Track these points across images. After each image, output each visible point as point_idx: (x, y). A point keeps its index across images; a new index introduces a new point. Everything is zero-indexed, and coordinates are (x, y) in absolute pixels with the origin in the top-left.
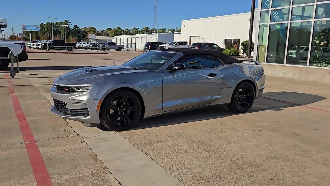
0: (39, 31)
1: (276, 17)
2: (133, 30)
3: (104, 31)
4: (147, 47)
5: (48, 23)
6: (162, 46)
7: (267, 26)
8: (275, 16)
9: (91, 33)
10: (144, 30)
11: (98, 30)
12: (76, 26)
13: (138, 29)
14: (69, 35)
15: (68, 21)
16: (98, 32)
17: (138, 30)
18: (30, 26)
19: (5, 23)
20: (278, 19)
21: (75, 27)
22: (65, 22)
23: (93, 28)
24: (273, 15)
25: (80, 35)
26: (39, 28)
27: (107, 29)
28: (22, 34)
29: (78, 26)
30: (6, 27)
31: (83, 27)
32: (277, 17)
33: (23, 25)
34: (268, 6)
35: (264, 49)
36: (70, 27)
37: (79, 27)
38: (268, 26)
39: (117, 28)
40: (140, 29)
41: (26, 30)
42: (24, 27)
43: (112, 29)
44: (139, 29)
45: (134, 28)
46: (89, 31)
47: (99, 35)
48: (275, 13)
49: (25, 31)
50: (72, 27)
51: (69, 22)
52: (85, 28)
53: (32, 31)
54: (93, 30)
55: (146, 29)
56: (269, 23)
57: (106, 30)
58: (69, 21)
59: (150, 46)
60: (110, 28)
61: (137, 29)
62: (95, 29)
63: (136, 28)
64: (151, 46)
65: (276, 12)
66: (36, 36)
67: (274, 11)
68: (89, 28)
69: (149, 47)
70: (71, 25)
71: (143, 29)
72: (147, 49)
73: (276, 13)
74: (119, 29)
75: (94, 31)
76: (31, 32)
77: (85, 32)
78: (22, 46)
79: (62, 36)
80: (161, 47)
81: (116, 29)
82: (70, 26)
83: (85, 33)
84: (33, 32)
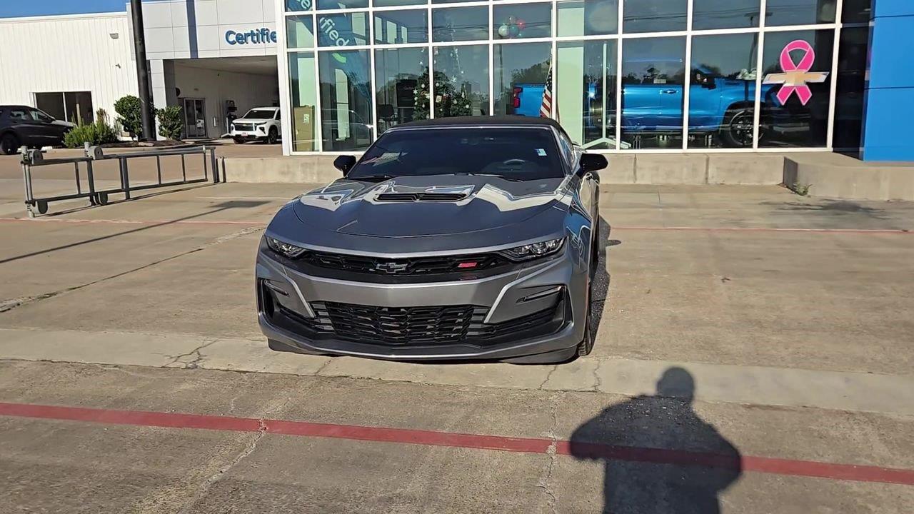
1: (332, 32)
7: (311, 55)
8: (328, 30)
20: (336, 40)
24: (322, 27)
32: (333, 34)
34: (304, 4)
35: (307, 117)
38: (314, 57)
48: (327, 22)
56: (316, 49)
65: (330, 20)
67: (323, 18)
73: (329, 24)
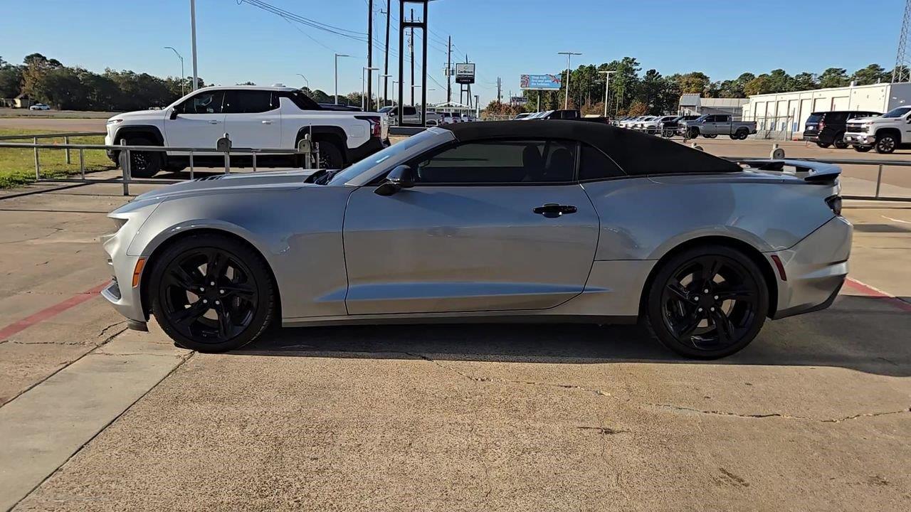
0: (558, 89)
2: (828, 76)
3: (732, 82)
4: (814, 126)
5: (582, 67)
6: (855, 124)
9: (693, 89)
10: (864, 75)
11: (712, 81)
12: (653, 72)
13: (844, 72)
14: (632, 98)
15: (634, 59)
16: (713, 85)
17: (843, 75)
18: (538, 78)
19: (472, 72)
21: (650, 74)
22: (625, 63)
23: (700, 76)
25: (661, 96)
26: (560, 83)
27: (741, 76)
28: (520, 99)
29: (658, 73)
30: (473, 82)
31: (671, 75)
33: (524, 76)
36: (636, 75)
37: (660, 76)
39: (773, 72)
40: (850, 74)
41: (528, 89)
42: (525, 80)
43: (757, 76)
44: (846, 73)
45: (829, 71)
46: (687, 83)
47: (715, 94)
49: (529, 91)
50: (641, 75)
51: (635, 63)
52: (677, 76)
53: (544, 89)
54: (699, 83)
55: (871, 71)
57: (737, 81)
58: (635, 61)
59: (821, 124)
60: (749, 74)
61: (839, 72)
62: (706, 78)
63: (835, 71)
64: (824, 122)
66: (551, 103)
68: (686, 76)
69: (818, 127)
70: (641, 69)
71: (860, 71)
72: (812, 131)
74: (779, 74)
75: (702, 85)
76: (541, 92)
77: (676, 87)
78: (371, 124)
79: (613, 101)
80: (852, 126)
81: (770, 74)
82: (636, 72)
83: (674, 91)
84: (547, 91)
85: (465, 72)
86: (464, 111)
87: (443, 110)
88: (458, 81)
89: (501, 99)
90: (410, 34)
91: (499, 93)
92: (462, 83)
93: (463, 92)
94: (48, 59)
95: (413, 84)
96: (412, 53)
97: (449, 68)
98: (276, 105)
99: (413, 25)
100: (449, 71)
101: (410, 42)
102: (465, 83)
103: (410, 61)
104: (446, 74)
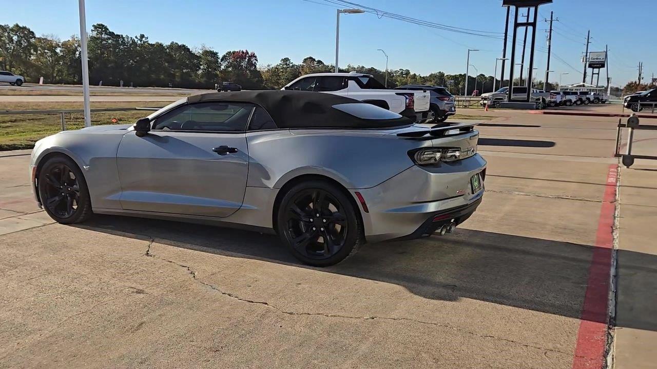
19: (604, 59)
30: (604, 67)
78: (406, 98)
85: (597, 59)
86: (593, 90)
87: (573, 90)
88: (590, 66)
89: (641, 80)
90: (549, 31)
91: (640, 75)
92: (593, 68)
93: (594, 75)
94: (316, 60)
95: (548, 69)
96: (550, 46)
97: (586, 56)
98: (346, 86)
99: (527, 24)
100: (586, 59)
101: (549, 37)
102: (596, 67)
103: (548, 52)
104: (583, 61)
